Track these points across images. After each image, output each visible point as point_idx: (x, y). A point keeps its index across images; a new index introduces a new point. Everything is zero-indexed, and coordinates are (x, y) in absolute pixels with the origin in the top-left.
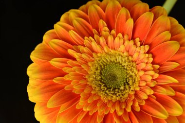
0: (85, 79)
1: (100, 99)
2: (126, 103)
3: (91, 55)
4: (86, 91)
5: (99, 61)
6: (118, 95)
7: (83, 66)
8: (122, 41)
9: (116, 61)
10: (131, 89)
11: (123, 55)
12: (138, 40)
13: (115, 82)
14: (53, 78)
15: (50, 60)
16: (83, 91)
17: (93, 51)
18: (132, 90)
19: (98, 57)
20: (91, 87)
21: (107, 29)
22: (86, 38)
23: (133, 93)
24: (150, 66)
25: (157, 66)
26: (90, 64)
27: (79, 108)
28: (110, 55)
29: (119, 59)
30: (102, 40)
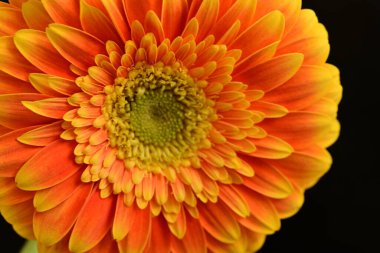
0: (219, 112)
1: (190, 68)
2: (134, 59)
3: (204, 162)
4: (220, 86)
5: (187, 150)
6: (152, 77)
7: (224, 139)
8: (138, 192)
9: (152, 148)
10: (122, 88)
11: (137, 161)
12: (105, 194)
13: (155, 103)
14: (288, 115)
15: (293, 154)
16: (226, 88)
17: (200, 171)
18: (120, 85)
19: (189, 158)
20: (208, 95)
21: (169, 218)
22: (214, 200)
23: (119, 80)
24: (81, 137)
25: (65, 136)
26: (208, 144)
27: (236, 50)
28: (165, 162)
29: (145, 154)
30: (181, 195)
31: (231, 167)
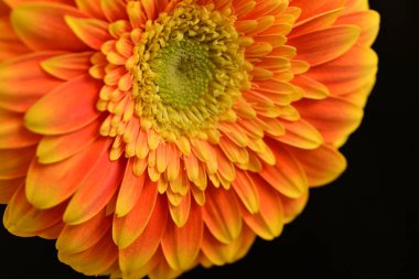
0: (254, 80)
3: (224, 137)
4: (269, 47)
5: (207, 119)
7: (254, 113)
8: (151, 160)
9: (171, 109)
10: (161, 28)
11: (154, 122)
12: (115, 155)
14: (329, 99)
15: (322, 147)
16: (275, 51)
17: (217, 147)
18: (161, 23)
19: (207, 130)
22: (227, 187)
24: (109, 78)
25: (94, 72)
26: (233, 116)
27: (295, 8)
31: (254, 148)
